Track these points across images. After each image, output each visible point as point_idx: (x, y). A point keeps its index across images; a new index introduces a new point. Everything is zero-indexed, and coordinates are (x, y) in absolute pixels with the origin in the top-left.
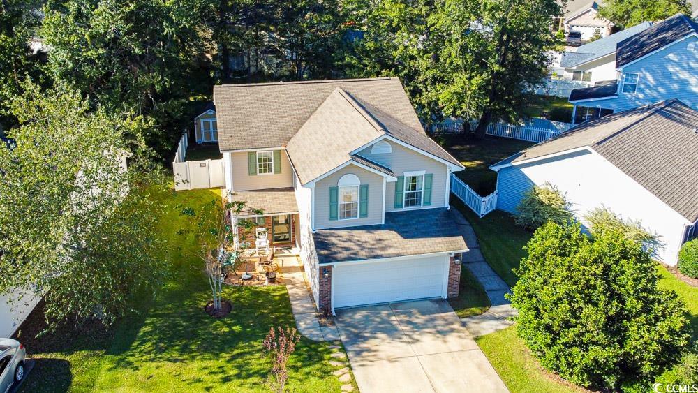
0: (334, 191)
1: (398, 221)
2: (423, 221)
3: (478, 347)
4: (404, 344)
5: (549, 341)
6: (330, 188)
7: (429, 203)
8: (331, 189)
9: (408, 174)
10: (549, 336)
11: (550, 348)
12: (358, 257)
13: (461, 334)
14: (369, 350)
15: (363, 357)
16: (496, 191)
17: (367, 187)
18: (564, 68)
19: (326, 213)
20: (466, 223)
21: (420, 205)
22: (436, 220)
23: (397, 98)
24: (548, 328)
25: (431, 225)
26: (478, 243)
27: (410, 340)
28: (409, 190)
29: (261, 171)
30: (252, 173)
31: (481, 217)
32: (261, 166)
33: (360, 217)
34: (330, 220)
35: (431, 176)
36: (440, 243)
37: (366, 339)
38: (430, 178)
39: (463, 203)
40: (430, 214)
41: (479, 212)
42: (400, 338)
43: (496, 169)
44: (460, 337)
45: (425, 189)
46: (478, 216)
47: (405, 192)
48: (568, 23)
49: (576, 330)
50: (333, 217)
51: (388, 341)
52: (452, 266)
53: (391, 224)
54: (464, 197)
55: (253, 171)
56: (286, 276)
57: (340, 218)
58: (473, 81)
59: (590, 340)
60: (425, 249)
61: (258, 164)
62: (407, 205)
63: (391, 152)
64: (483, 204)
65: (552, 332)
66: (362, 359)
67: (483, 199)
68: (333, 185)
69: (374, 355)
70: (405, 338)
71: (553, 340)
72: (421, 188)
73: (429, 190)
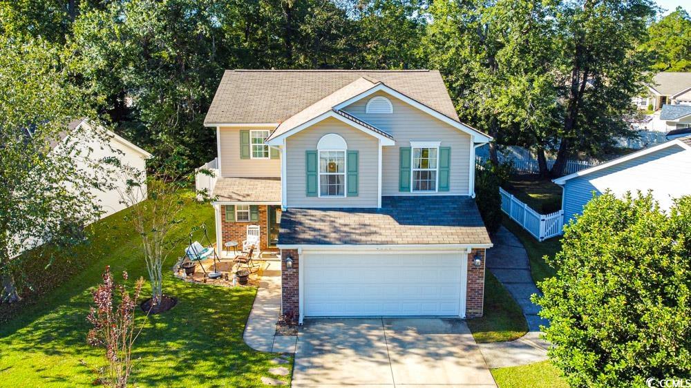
0: (311, 155)
1: (401, 206)
2: (435, 209)
3: (493, 382)
4: (374, 365)
5: (592, 364)
6: (307, 151)
7: (447, 188)
8: (308, 153)
9: (416, 145)
10: (592, 357)
11: (595, 377)
12: (327, 240)
13: (461, 360)
14: (322, 367)
15: (306, 375)
16: (561, 212)
17: (356, 153)
18: (665, 121)
19: (302, 186)
20: (519, 245)
21: (435, 190)
22: (454, 208)
23: (433, 87)
24: (593, 345)
25: (445, 213)
26: (529, 265)
27: (387, 360)
28: (419, 167)
29: (255, 155)
30: (244, 156)
31: (540, 240)
32: (255, 148)
33: (348, 196)
34: (307, 196)
35: (449, 149)
36: (452, 234)
37: (322, 352)
38: (446, 152)
39: (521, 227)
40: (447, 201)
41: (538, 235)
42: (371, 357)
43: (560, 181)
44: (458, 363)
45: (440, 167)
46: (537, 240)
47: (412, 170)
48: (674, 98)
49: (639, 346)
50: (311, 192)
51: (354, 358)
52: (472, 269)
53: (391, 209)
54: (522, 221)
55: (246, 153)
56: (264, 279)
57: (322, 194)
58: (535, 84)
59: (662, 362)
60: (430, 240)
61: (251, 145)
62: (416, 188)
63: (392, 112)
64: (542, 224)
65: (599, 351)
66: (306, 377)
67: (543, 217)
68: (311, 148)
69: (325, 374)
70: (380, 358)
71: (601, 364)
72: (434, 166)
73: (446, 168)
